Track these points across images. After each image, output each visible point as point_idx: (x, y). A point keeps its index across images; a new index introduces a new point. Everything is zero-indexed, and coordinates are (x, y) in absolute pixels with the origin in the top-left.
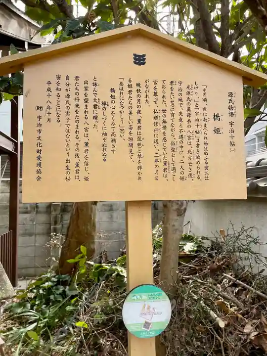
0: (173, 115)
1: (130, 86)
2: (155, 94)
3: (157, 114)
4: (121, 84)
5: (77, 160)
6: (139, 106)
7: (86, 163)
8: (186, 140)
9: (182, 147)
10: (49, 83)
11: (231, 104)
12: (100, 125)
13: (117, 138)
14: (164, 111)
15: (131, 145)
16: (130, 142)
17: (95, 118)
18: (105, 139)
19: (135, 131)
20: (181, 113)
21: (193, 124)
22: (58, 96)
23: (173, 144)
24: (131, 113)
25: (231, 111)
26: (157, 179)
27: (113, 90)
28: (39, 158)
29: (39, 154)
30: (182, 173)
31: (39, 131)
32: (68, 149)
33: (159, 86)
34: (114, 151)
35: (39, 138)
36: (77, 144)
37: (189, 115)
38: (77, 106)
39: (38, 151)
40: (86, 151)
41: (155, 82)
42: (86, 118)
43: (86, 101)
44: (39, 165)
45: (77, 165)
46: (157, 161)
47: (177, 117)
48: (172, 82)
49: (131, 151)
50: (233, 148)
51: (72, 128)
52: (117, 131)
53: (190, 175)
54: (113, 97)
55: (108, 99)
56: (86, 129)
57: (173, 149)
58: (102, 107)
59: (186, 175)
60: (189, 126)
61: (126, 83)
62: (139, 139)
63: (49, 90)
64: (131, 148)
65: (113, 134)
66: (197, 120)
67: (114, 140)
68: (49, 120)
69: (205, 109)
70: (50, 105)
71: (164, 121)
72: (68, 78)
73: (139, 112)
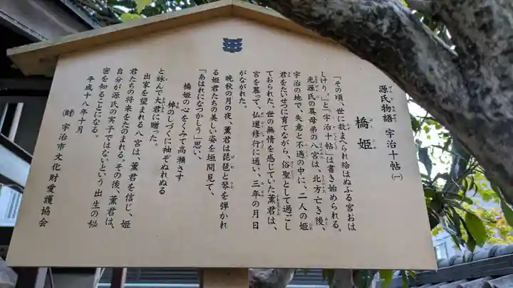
0: (285, 119)
1: (216, 80)
2: (256, 90)
3: (257, 119)
4: (202, 77)
5: (114, 192)
6: (228, 108)
7: (130, 198)
8: (309, 159)
9: (301, 170)
10: (91, 78)
11: (385, 103)
12: (161, 136)
13: (188, 156)
14: (270, 114)
15: (210, 167)
16: (210, 162)
17: (155, 125)
18: (166, 158)
19: (219, 145)
20: (298, 117)
21: (321, 133)
22: (101, 95)
23: (286, 165)
24: (214, 117)
25: (387, 113)
26: (256, 226)
27: (188, 86)
28: (51, 188)
29: (51, 183)
30: (304, 216)
31: (61, 146)
32: (102, 173)
33: (263, 78)
34: (179, 177)
35: (59, 156)
36: (119, 166)
37: (313, 120)
38: (129, 108)
39: (52, 177)
40: (133, 177)
41: (256, 74)
42: (140, 126)
43: (144, 102)
44: (49, 199)
45: (113, 200)
46: (256, 193)
47: (292, 123)
48: (283, 74)
49: (210, 177)
50: (396, 173)
51: (115, 141)
52: (189, 145)
53: (320, 220)
54: (187, 95)
55: (179, 99)
56: (138, 143)
57: (286, 175)
58: (167, 109)
59: (311, 219)
60: (314, 137)
61: (209, 76)
62: (226, 157)
63: (89, 87)
64: (210, 172)
65: (182, 150)
66: (328, 127)
67: (182, 160)
68: (80, 129)
69: (340, 111)
70: (85, 107)
71: (271, 130)
72: (120, 71)
73: (228, 116)
